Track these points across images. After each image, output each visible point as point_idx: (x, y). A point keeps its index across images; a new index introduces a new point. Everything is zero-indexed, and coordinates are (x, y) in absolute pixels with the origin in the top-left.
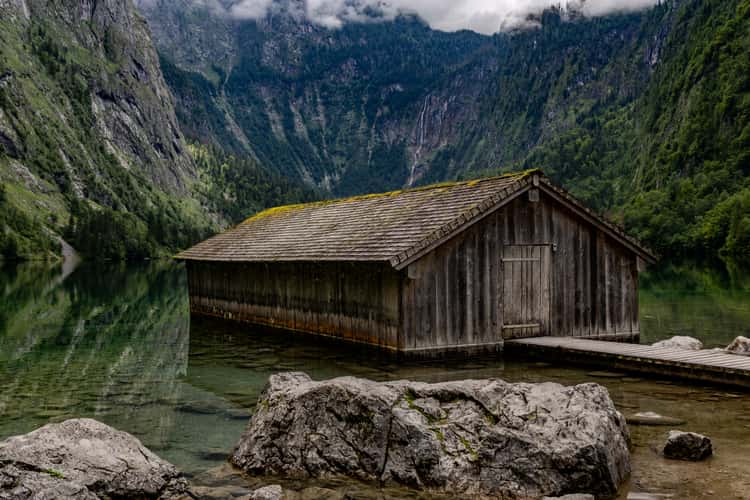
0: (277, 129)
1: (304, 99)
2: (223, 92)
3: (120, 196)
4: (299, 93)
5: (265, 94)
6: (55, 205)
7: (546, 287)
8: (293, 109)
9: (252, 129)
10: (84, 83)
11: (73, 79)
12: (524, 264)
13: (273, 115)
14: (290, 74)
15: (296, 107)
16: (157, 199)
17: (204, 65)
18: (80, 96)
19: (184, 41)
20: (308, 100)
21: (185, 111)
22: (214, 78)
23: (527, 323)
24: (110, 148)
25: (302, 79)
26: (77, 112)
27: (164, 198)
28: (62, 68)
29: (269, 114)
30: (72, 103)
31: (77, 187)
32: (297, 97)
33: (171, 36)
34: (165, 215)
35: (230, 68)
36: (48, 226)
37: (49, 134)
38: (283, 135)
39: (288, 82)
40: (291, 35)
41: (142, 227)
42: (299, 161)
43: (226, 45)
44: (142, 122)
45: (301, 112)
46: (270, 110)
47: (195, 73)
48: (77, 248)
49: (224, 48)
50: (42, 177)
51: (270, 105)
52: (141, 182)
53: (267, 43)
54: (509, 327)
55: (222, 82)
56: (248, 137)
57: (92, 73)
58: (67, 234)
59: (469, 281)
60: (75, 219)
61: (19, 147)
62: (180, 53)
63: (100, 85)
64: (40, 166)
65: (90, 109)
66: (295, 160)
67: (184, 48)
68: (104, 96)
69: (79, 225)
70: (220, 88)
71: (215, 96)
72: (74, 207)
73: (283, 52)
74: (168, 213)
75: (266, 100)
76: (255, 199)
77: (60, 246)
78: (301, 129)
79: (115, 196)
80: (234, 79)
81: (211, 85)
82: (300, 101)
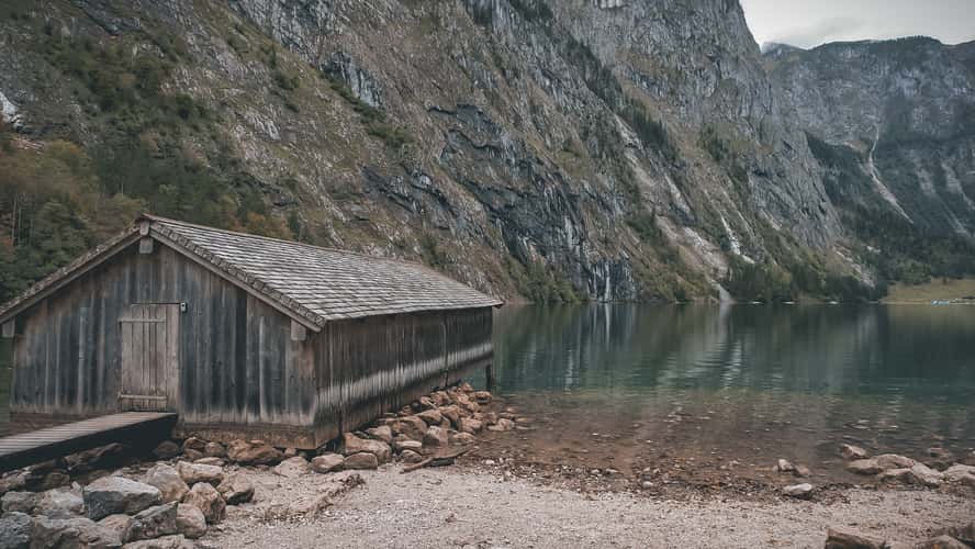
0: (928, 187)
1: (958, 157)
2: (871, 160)
3: (770, 251)
4: (951, 151)
5: (914, 156)
6: (717, 261)
7: (174, 354)
8: (944, 166)
9: (900, 189)
10: (743, 165)
11: (734, 162)
12: (147, 325)
13: (923, 174)
14: (940, 134)
15: (948, 164)
16: (804, 254)
17: (851, 139)
18: (739, 175)
19: (834, 120)
20: (962, 157)
21: (833, 178)
22: (862, 149)
23: (150, 395)
24: (762, 214)
25: (955, 137)
26: (737, 188)
27: (810, 254)
28: (725, 156)
29: (918, 173)
30: (733, 181)
31: (735, 246)
32: (949, 154)
33: (821, 118)
34: (811, 267)
35: (878, 137)
36: (710, 275)
37: (714, 207)
38: (933, 191)
39: (938, 142)
40: (942, 99)
41: (787, 277)
42: (953, 215)
43: (873, 117)
44: (791, 190)
45: (954, 168)
46: (920, 171)
47: (843, 146)
48: (733, 294)
49: (872, 121)
50: (708, 240)
51: (919, 165)
52: (790, 240)
53: (916, 110)
54: (127, 396)
55: (869, 150)
56: (897, 196)
57: (749, 157)
58: (725, 283)
59: (81, 342)
60: (731, 272)
61: (692, 218)
62: (829, 130)
63: (755, 165)
64: (706, 231)
65: (747, 185)
66: (948, 214)
67: (833, 127)
68: (758, 173)
69: (735, 274)
70: (868, 156)
71: (862, 162)
72: (732, 261)
73: (933, 115)
74: (813, 265)
75: (915, 161)
76: (900, 250)
77: (718, 292)
78: (954, 184)
79: (766, 252)
80: (881, 146)
81: (858, 154)
82: (953, 158)
